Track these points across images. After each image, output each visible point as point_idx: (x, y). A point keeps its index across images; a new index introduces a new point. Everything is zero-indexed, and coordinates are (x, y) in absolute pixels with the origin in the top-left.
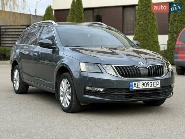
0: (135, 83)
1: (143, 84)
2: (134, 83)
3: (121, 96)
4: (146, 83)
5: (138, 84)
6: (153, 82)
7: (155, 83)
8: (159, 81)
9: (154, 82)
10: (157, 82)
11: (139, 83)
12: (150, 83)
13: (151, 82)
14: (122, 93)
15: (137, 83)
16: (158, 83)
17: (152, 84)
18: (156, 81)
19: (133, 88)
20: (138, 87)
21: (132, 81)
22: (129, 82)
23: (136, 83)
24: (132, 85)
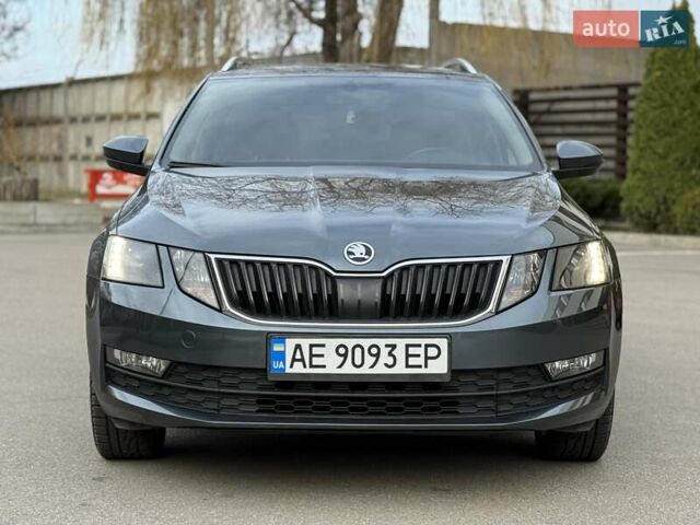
0: (298, 347)
1: (342, 351)
2: (291, 343)
3: (234, 402)
4: (358, 351)
5: (316, 351)
6: (401, 343)
7: (412, 351)
8: (443, 343)
9: (408, 346)
10: (427, 346)
11: (323, 346)
12: (385, 351)
13: (394, 347)
14: (237, 388)
15: (311, 346)
16: (432, 352)
17: (400, 353)
18: (424, 341)
19: (288, 370)
20: (311, 366)
21: (282, 337)
22: (269, 338)
23: (305, 343)
24: (282, 356)
